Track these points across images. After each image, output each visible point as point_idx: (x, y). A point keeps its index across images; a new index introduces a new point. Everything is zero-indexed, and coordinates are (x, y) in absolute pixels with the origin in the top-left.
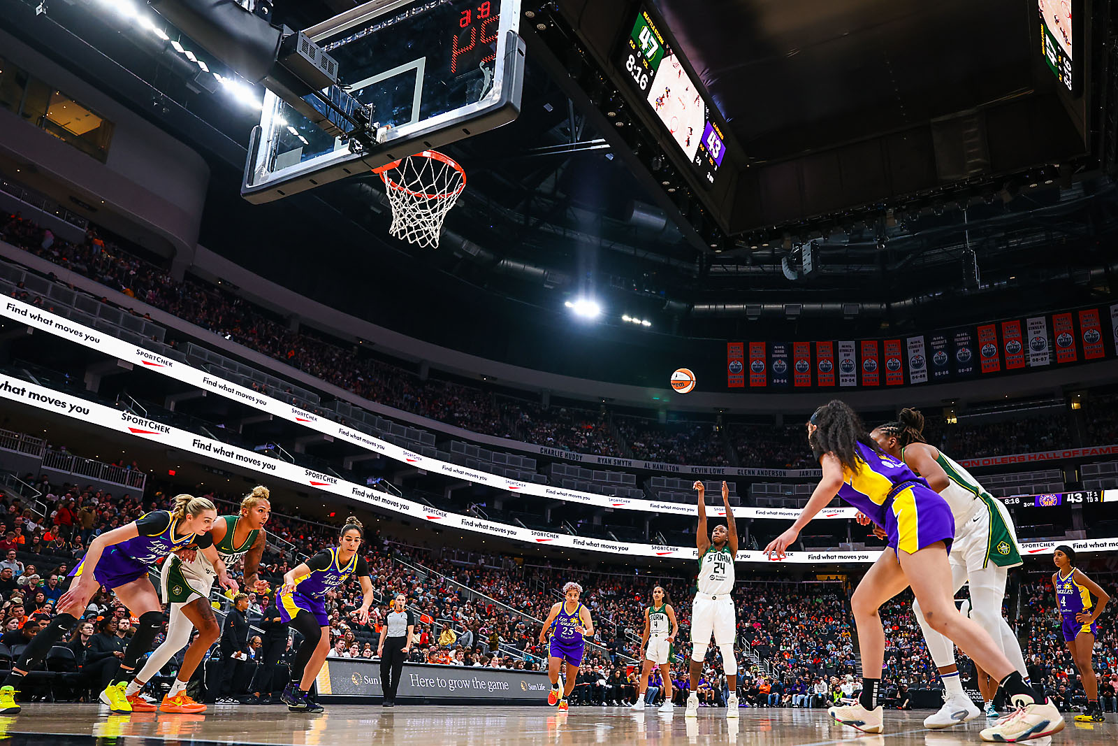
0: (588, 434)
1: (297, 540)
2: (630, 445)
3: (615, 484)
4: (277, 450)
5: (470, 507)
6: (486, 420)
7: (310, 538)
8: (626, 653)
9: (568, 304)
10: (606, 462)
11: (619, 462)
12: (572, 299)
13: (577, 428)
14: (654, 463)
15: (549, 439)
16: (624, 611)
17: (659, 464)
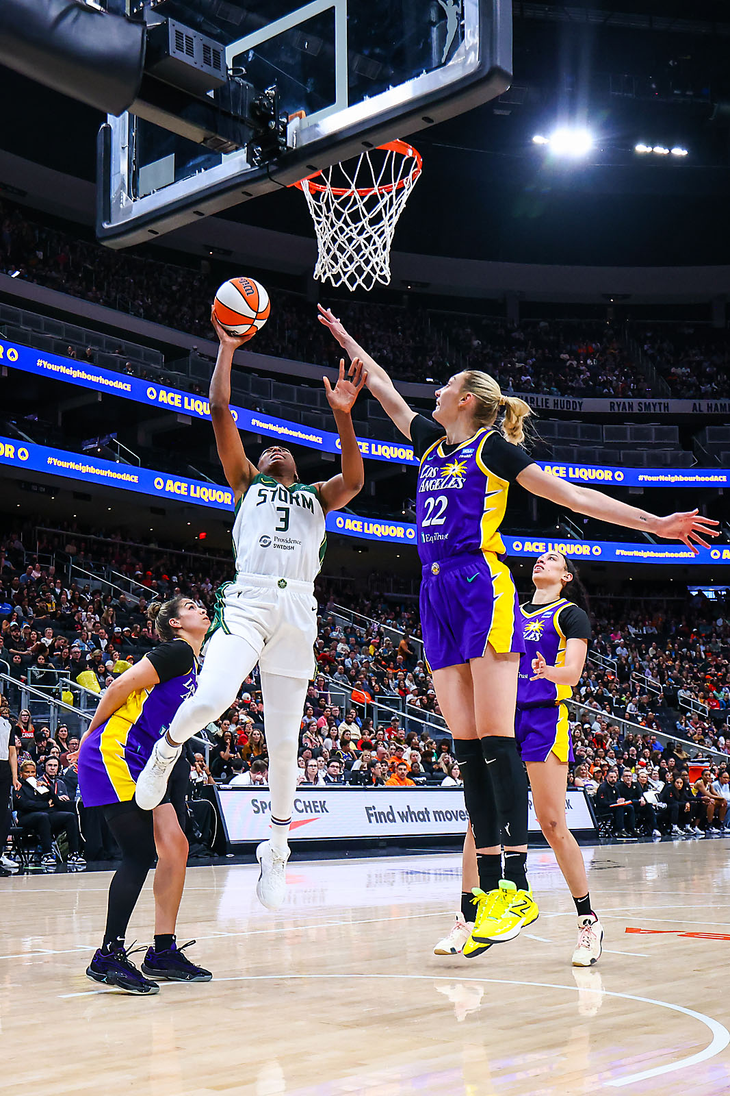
0: (589, 362)
1: (159, 582)
2: (664, 373)
3: (641, 445)
4: (113, 446)
5: (407, 507)
6: (420, 358)
7: (175, 579)
8: (683, 734)
9: (537, 139)
10: (624, 408)
11: (647, 406)
12: (544, 129)
13: (570, 353)
14: (710, 402)
15: (524, 378)
16: (674, 661)
17: (718, 402)
